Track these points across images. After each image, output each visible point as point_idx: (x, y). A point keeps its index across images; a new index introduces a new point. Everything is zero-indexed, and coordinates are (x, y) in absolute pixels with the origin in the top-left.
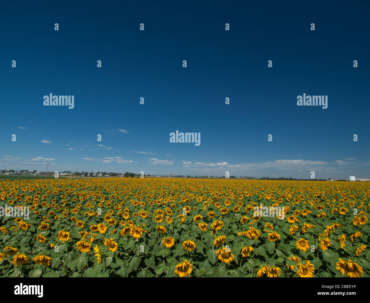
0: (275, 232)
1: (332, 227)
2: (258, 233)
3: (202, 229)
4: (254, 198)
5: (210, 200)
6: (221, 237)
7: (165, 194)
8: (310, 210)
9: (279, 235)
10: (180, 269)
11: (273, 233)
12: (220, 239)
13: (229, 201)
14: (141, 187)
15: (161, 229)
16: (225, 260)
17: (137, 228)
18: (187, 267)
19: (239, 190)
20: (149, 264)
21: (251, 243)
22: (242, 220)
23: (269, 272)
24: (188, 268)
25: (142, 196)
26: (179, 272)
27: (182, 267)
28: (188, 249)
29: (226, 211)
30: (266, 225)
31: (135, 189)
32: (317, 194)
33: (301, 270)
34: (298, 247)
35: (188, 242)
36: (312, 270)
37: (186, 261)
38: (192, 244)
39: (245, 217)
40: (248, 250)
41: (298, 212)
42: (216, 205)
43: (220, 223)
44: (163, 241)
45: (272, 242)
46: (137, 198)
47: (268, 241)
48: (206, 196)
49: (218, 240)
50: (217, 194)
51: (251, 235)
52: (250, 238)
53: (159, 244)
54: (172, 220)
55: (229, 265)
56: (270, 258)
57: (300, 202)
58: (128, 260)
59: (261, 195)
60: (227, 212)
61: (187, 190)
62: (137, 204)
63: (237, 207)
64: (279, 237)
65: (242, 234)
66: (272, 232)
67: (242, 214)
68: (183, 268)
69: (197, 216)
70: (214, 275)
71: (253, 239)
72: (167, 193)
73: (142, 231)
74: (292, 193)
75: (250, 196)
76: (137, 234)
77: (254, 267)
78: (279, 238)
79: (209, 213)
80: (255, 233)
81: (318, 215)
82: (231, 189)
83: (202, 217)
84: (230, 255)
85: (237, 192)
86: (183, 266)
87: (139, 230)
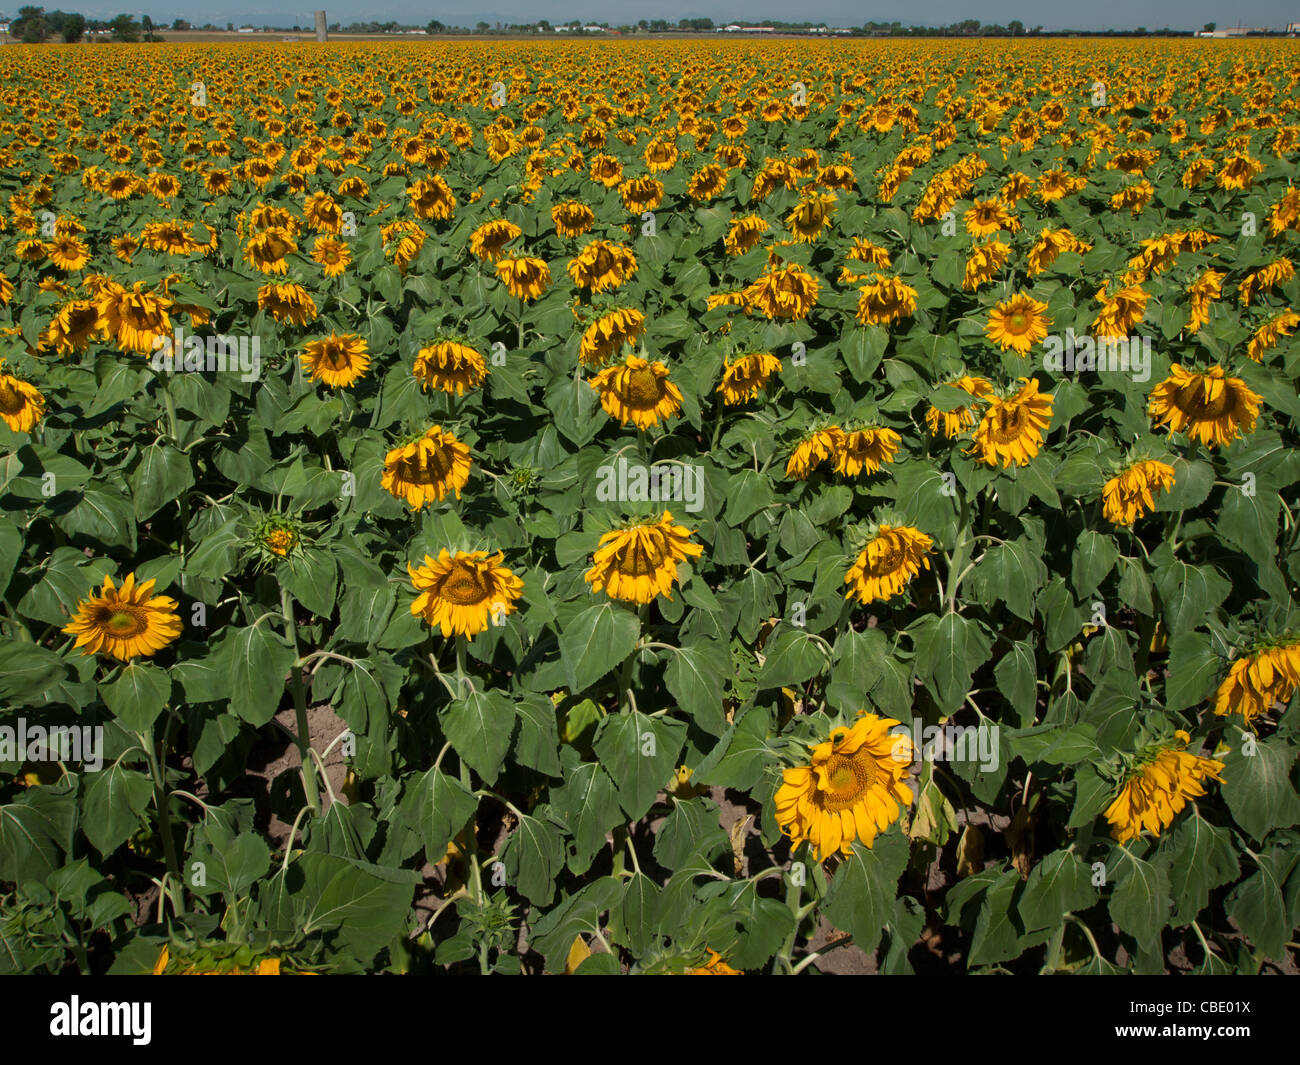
0: (897, 279)
1: (1170, 245)
2: (809, 288)
3: (518, 291)
4: (810, 128)
5: (563, 149)
6: (617, 318)
7: (296, 129)
8: (1083, 173)
9: (913, 292)
10: (407, 472)
11: (887, 283)
12: (615, 326)
13: (668, 146)
14: (136, 95)
15: (283, 299)
16: (636, 414)
17: (133, 296)
18: (443, 458)
19: (728, 91)
20: (242, 475)
21: (774, 340)
22: (732, 234)
23: (844, 454)
24: (451, 461)
25: (153, 146)
26: (402, 485)
27: (415, 459)
28: (448, 386)
29: (653, 194)
30: (855, 254)
31: (104, 107)
32: (1131, 96)
33: (994, 421)
34: (993, 336)
35: (443, 351)
36: (1044, 419)
37: (437, 429)
38: (464, 361)
39: (752, 221)
40: (756, 372)
41: (1025, 184)
42: (597, 173)
43: (615, 251)
44: (304, 358)
45: (874, 330)
46: (123, 160)
47: (857, 327)
48: (540, 131)
49: (603, 330)
50: (603, 113)
51: (773, 301)
52: (770, 317)
53: (288, 377)
54: (349, 256)
55: (659, 435)
56: (856, 400)
57: (1038, 142)
58: (124, 463)
59: (848, 109)
60: (659, 202)
61: (427, 99)
62: (127, 192)
63: (711, 172)
64: (911, 301)
65: (732, 301)
66: (880, 278)
67: (738, 208)
68: (424, 464)
69: (488, 229)
70: (584, 485)
71: (780, 320)
72: (307, 121)
73: (169, 310)
74: (1009, 95)
75: (788, 121)
76: (140, 328)
77: (777, 438)
78: (909, 307)
79: (555, 211)
80: (797, 288)
81: (1115, 198)
82: (687, 85)
83: (515, 231)
84: (663, 391)
85: (717, 104)
86: (423, 456)
87: (150, 308)
